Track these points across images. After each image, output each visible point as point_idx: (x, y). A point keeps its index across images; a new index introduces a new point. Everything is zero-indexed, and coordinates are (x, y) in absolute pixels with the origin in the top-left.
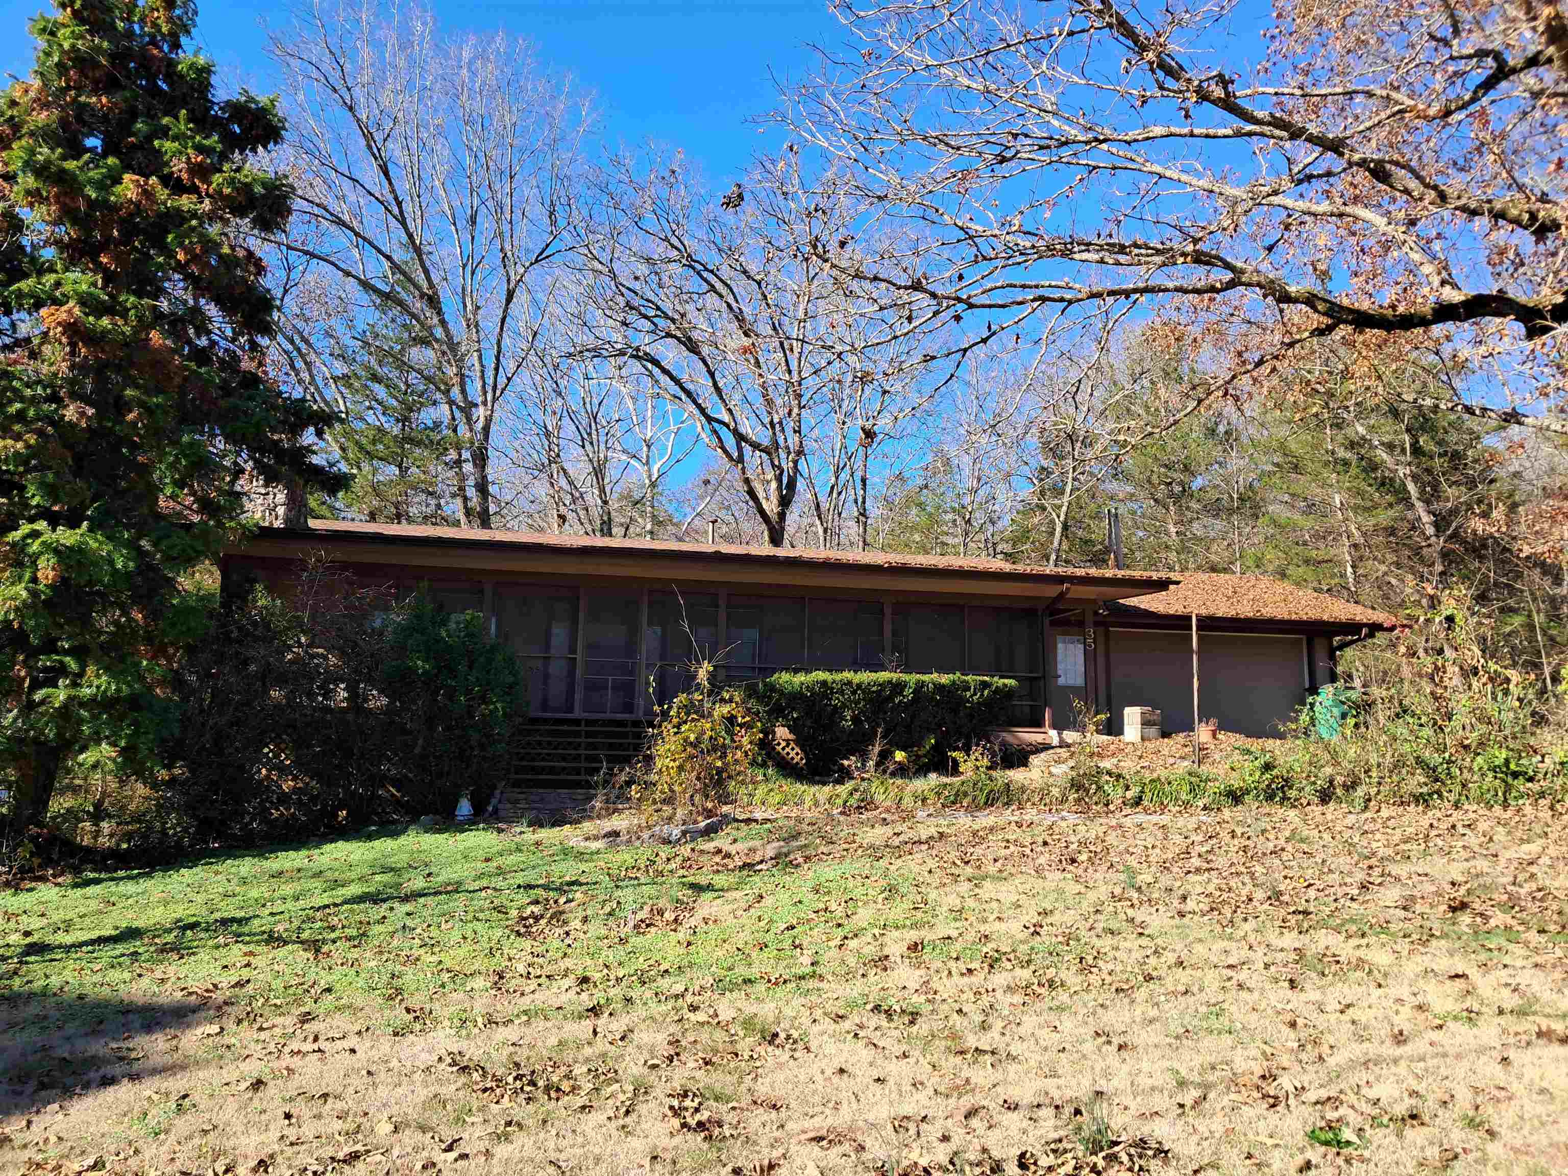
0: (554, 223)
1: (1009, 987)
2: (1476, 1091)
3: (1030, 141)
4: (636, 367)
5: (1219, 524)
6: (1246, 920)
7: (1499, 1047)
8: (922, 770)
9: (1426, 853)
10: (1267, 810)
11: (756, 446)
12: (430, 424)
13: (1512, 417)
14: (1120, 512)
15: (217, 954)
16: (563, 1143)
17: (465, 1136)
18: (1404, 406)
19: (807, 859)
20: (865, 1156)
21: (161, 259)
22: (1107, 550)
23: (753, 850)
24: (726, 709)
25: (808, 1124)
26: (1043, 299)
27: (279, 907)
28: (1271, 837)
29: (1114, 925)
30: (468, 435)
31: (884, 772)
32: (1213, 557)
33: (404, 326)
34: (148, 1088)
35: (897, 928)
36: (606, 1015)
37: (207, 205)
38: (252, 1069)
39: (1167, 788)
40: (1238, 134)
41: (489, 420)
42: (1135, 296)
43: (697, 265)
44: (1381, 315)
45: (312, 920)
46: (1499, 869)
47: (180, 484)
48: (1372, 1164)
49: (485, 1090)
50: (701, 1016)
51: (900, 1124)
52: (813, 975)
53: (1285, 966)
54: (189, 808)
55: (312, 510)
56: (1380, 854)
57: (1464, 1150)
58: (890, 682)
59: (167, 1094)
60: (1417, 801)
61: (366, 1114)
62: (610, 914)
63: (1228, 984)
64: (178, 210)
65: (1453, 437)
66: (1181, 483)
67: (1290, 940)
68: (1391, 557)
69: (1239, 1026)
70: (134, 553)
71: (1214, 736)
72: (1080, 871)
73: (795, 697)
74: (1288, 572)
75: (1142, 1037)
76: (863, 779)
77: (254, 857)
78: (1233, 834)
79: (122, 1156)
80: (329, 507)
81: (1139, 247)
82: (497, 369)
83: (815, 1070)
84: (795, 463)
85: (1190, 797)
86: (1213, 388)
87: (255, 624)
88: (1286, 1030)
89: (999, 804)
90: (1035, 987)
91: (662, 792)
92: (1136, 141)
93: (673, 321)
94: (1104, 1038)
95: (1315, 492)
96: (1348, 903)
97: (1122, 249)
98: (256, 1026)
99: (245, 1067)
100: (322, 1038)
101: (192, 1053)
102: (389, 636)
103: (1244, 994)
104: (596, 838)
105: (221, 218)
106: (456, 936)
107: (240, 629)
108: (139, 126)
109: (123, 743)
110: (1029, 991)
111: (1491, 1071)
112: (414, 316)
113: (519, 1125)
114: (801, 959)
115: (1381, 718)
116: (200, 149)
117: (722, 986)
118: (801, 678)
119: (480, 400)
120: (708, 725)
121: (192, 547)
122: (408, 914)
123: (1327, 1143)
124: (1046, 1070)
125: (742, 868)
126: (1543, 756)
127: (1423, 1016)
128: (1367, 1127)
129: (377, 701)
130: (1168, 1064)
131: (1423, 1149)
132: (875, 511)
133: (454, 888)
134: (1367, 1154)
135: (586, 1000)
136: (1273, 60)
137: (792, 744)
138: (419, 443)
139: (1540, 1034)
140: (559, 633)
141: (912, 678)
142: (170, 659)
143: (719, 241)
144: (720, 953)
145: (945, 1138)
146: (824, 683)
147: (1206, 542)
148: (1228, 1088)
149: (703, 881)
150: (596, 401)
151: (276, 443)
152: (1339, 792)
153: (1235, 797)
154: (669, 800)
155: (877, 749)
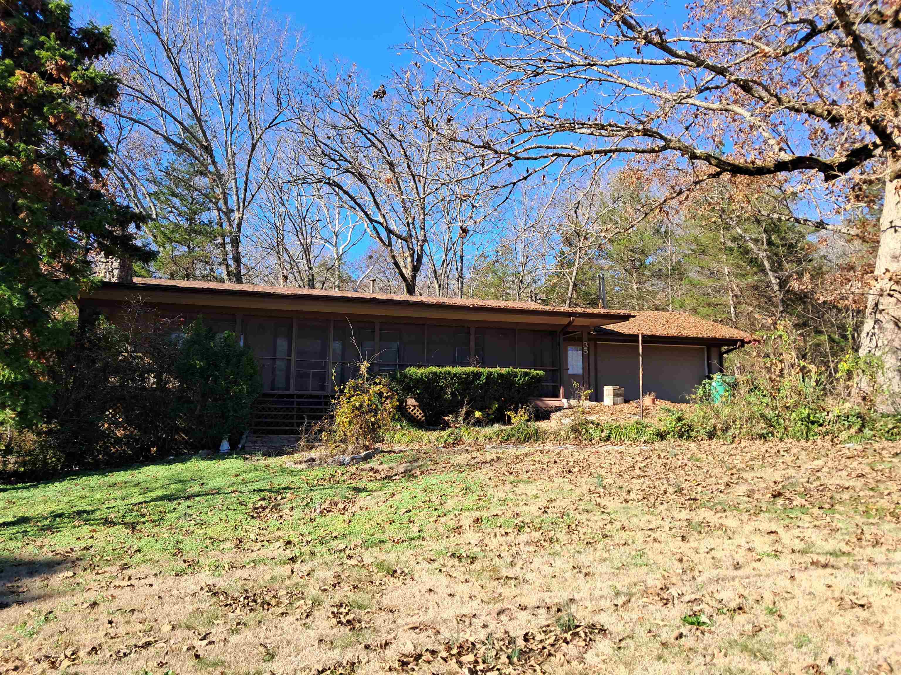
0: (280, 105)
1: (527, 542)
2: (775, 594)
3: (551, 64)
4: (328, 189)
5: (661, 284)
6: (662, 504)
7: (790, 570)
8: (491, 422)
9: (762, 466)
10: (679, 443)
11: (399, 237)
12: (206, 221)
13: (820, 225)
14: (605, 276)
15: (73, 531)
16: (269, 634)
17: (214, 631)
18: (763, 218)
19: (422, 473)
20: (440, 637)
21: (40, 122)
22: (598, 298)
23: (392, 468)
24: (377, 388)
25: (409, 620)
26: (558, 155)
27: (112, 504)
28: (680, 458)
29: (589, 508)
30: (229, 228)
31: (468, 423)
32: (656, 302)
33: (191, 164)
34: (28, 609)
35: (469, 510)
36: (299, 561)
37: (68, 90)
38: (91, 596)
39: (624, 431)
40: (669, 63)
41: (241, 220)
42: (609, 154)
43: (364, 131)
44: (746, 167)
45: (131, 511)
46: (800, 474)
47: (53, 256)
48: (715, 635)
49: (226, 605)
50: (353, 562)
51: (461, 619)
52: (419, 538)
53: (680, 529)
54: (61, 447)
55: (136, 272)
56: (738, 467)
57: (765, 626)
58: (473, 372)
59: (40, 612)
60: (760, 438)
61: (156, 620)
62: (307, 505)
63: (648, 539)
64: (50, 93)
65: (790, 236)
66: (640, 260)
67: (684, 514)
68: (755, 303)
69: (652, 561)
70: (23, 297)
71: (653, 402)
72: (573, 478)
73: (419, 382)
74: (698, 311)
75: (600, 569)
76: (456, 428)
77: (99, 475)
78: (659, 457)
79: (9, 648)
80: (146, 270)
81: (612, 126)
82: (245, 190)
83: (415, 590)
84: (422, 246)
85: (637, 436)
86: (653, 207)
87: (99, 339)
88: (677, 564)
89: (532, 440)
90: (542, 542)
91: (340, 436)
92: (612, 65)
93: (350, 163)
94: (577, 570)
95: (715, 266)
96: (719, 494)
97: (602, 127)
98: (94, 572)
99: (86, 595)
100: (133, 578)
101: (56, 587)
102: (180, 347)
103: (656, 545)
104: (301, 462)
105: (77, 98)
106: (216, 518)
107: (90, 341)
108: (25, 41)
109: (19, 410)
110: (539, 544)
111: (783, 583)
112: (196, 158)
113: (245, 624)
114: (413, 529)
115: (742, 392)
116: (63, 57)
117: (367, 545)
118: (422, 370)
119: (235, 208)
120: (367, 398)
121: (60, 293)
122: (189, 507)
123: (692, 623)
124: (545, 588)
125: (384, 478)
126: (828, 412)
127: (751, 554)
128: (715, 615)
129: (173, 384)
130: (611, 583)
131: (743, 626)
132: (468, 274)
133: (217, 492)
134: (713, 629)
135: (289, 554)
136: (691, 21)
137: (417, 408)
138: (199, 233)
139: (812, 563)
140: (282, 344)
141: (485, 371)
142: (48, 360)
143: (377, 117)
144: (367, 526)
145: (485, 626)
146: (435, 373)
147: (654, 294)
148: (642, 595)
149: (361, 486)
150: (305, 210)
151: (111, 232)
152: (719, 433)
153: (662, 436)
154: (344, 441)
155: (464, 411)
